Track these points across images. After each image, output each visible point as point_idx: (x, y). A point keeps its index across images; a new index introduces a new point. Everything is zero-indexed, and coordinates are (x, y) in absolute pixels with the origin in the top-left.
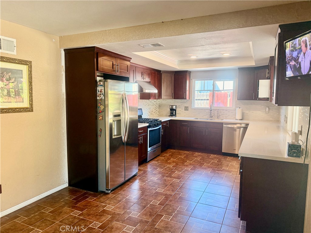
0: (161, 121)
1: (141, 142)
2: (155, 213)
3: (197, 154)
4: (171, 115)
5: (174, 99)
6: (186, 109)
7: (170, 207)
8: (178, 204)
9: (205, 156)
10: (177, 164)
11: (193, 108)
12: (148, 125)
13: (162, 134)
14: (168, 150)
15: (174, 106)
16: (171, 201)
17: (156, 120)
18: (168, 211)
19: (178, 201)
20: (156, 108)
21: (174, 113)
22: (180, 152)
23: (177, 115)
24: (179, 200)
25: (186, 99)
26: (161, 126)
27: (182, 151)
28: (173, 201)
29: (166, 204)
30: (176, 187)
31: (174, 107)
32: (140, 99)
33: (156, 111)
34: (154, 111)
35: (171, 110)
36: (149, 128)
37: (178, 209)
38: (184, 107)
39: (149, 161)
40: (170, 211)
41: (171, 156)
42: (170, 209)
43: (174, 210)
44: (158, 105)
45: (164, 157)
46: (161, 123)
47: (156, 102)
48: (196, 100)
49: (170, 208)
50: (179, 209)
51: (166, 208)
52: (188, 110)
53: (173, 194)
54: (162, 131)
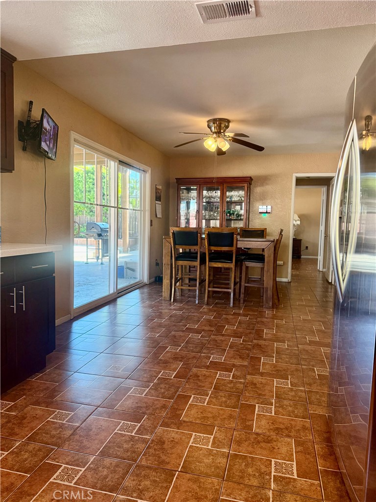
7: (164, 393)
8: (146, 400)
16: (164, 407)
18: (167, 386)
19: (147, 407)
24: (144, 410)
28: (158, 406)
29: (173, 399)
30: (149, 464)
40: (162, 386)
42: (164, 389)
43: (156, 388)
49: (163, 391)
50: (145, 390)
51: (173, 390)
53: (160, 430)
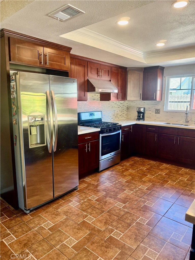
0: (121, 125)
1: (88, 150)
2: (111, 221)
3: (165, 165)
4: (138, 119)
5: (143, 100)
6: (157, 111)
9: (174, 169)
10: (133, 179)
11: (166, 110)
12: (99, 130)
13: (122, 140)
14: (132, 157)
15: (142, 108)
17: (115, 124)
20: (123, 110)
21: (141, 117)
22: (144, 161)
23: (145, 118)
25: (156, 100)
26: (120, 131)
27: (147, 161)
31: (142, 110)
32: (100, 101)
33: (123, 114)
34: (120, 113)
35: (138, 113)
36: (102, 134)
37: (138, 220)
38: (155, 109)
39: (102, 171)
41: (132, 165)
44: (126, 107)
45: (122, 166)
46: (121, 127)
47: (123, 104)
48: (170, 102)
52: (159, 113)
54: (122, 137)
